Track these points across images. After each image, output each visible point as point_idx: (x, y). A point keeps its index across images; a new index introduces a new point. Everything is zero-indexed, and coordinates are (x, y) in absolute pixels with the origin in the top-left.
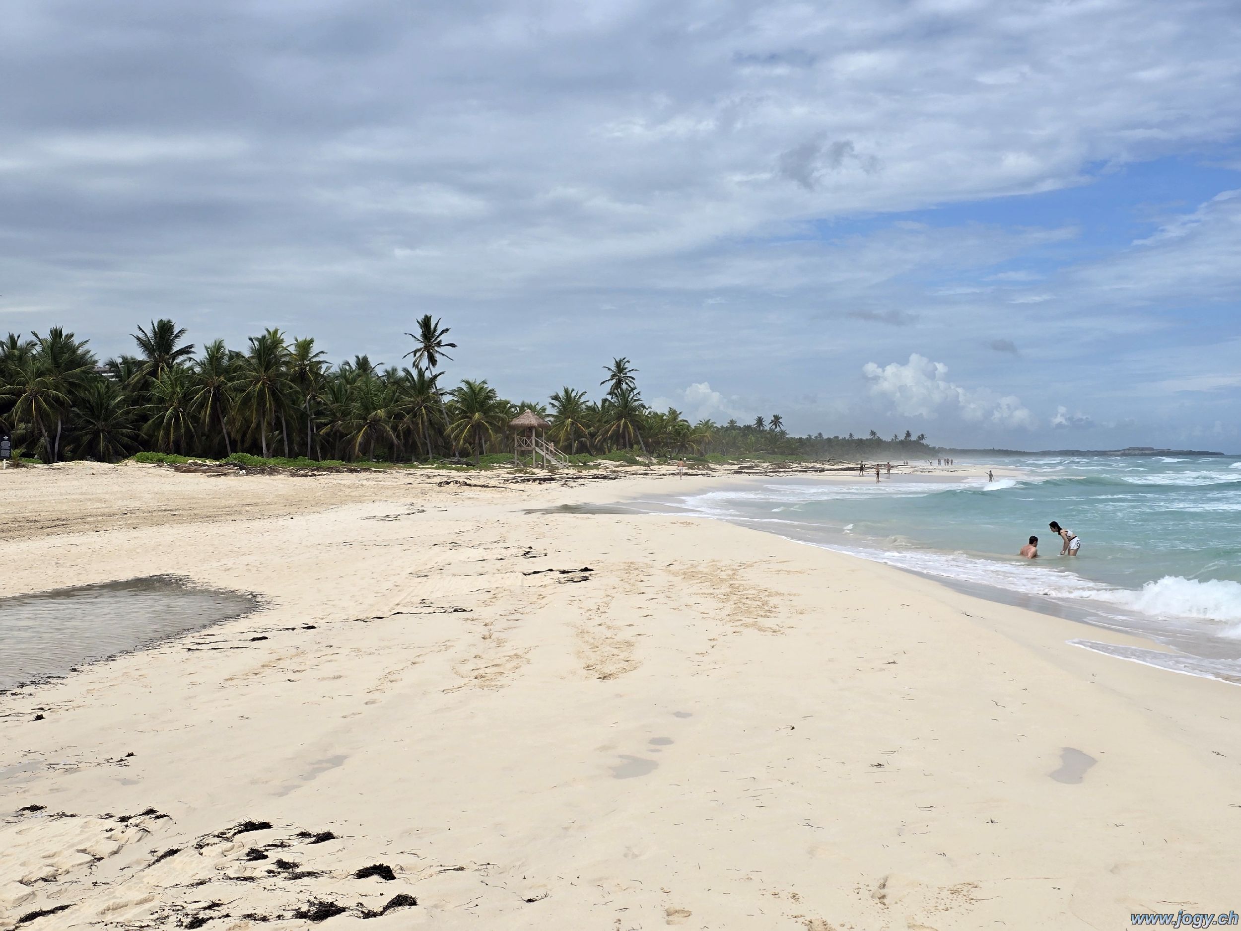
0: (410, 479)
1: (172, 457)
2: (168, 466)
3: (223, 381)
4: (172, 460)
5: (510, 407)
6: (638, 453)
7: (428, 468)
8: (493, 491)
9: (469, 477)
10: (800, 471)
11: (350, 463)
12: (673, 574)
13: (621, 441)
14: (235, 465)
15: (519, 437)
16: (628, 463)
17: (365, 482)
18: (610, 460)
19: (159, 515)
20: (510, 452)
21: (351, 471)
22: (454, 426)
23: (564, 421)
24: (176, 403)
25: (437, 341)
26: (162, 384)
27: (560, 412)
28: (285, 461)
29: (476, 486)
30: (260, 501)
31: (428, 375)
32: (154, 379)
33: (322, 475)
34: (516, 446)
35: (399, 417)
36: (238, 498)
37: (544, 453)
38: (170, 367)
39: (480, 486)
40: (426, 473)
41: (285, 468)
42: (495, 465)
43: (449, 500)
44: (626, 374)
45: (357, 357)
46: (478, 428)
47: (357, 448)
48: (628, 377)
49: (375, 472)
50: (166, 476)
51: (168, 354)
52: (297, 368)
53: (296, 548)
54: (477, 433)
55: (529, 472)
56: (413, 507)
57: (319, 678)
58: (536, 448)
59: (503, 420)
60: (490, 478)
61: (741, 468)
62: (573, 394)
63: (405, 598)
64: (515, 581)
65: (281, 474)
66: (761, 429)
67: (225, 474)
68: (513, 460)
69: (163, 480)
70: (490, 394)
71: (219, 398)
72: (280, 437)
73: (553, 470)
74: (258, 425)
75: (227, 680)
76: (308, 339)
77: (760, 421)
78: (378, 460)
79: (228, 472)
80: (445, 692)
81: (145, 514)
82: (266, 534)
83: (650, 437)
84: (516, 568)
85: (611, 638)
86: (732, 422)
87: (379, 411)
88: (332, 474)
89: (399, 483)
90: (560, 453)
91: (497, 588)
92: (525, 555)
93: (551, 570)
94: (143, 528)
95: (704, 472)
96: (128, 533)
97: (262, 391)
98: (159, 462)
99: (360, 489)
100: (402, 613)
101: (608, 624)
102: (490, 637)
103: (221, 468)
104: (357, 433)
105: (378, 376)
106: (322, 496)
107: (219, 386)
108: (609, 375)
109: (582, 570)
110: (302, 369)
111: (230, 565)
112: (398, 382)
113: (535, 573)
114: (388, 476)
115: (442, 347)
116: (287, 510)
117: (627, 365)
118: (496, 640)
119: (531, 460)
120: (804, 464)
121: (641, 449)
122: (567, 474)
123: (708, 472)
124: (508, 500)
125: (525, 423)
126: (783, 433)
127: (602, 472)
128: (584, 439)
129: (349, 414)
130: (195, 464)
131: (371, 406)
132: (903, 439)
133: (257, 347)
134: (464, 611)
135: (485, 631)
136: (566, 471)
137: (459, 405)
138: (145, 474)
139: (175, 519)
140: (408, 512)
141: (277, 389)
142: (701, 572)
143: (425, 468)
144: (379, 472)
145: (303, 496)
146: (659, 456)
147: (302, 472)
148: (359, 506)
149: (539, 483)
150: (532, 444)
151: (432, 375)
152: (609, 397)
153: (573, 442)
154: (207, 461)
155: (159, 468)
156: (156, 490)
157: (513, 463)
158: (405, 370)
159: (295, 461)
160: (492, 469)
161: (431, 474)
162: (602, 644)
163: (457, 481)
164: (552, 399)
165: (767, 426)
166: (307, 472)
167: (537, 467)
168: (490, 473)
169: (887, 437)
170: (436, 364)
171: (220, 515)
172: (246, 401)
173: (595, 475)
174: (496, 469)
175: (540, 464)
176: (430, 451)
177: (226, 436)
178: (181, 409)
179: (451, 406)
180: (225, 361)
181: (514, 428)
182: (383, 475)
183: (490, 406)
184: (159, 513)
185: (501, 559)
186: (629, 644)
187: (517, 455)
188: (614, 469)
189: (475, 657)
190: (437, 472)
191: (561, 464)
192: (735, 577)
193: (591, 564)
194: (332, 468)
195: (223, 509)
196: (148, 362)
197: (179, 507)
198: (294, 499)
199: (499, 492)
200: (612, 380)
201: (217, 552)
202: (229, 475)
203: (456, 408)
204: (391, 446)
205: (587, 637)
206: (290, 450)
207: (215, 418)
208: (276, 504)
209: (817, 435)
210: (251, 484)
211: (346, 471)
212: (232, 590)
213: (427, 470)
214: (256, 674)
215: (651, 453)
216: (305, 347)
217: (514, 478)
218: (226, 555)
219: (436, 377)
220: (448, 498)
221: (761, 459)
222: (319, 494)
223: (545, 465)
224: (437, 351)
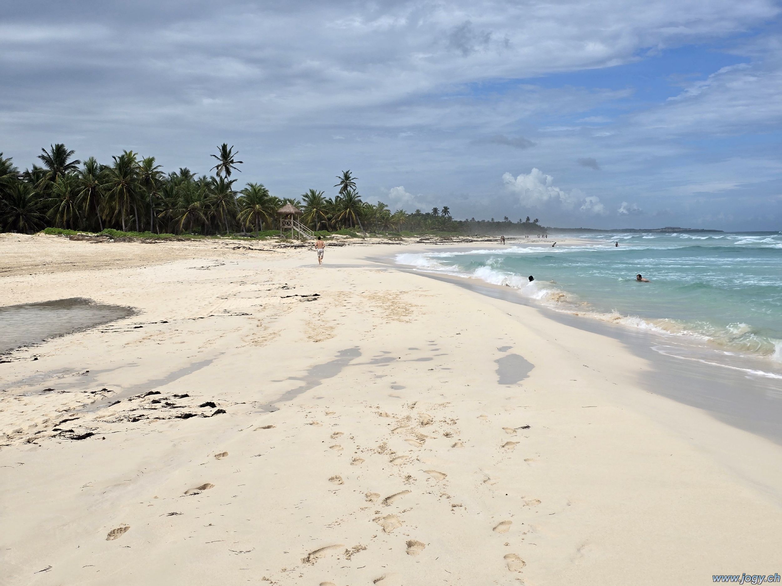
0: (215, 245)
1: (67, 231)
2: (65, 237)
3: (97, 184)
4: (67, 233)
5: (278, 201)
6: (358, 230)
7: (226, 239)
8: (266, 253)
9: (252, 245)
10: (457, 242)
11: (177, 235)
12: (364, 297)
13: (347, 222)
14: (107, 236)
15: (283, 220)
16: (351, 236)
17: (187, 247)
18: (340, 234)
19: (65, 266)
20: (278, 230)
21: (179, 240)
22: (242, 212)
23: (312, 210)
24: (67, 197)
25: (231, 160)
26: (58, 186)
27: (309, 205)
28: (137, 234)
29: (256, 249)
30: (125, 258)
31: (226, 180)
32: (52, 182)
33: (161, 242)
34: (281, 225)
35: (208, 207)
36: (111, 256)
37: (299, 230)
38: (63, 174)
39: (258, 250)
40: (225, 242)
41: (137, 238)
42: (268, 237)
43: (239, 258)
44: (350, 180)
45: (181, 169)
46: (258, 214)
47: (181, 226)
48: (351, 182)
49: (194, 241)
50: (64, 243)
51: (62, 167)
52: (144, 176)
53: (150, 284)
54: (257, 217)
55: (289, 242)
56: (217, 262)
57: (173, 343)
58: (294, 226)
59: (272, 209)
60: (265, 245)
61: (421, 240)
62: (317, 194)
63: (215, 309)
64: (276, 301)
65: (135, 241)
66: (436, 215)
67: (101, 242)
68: (279, 234)
69: (64, 245)
70: (265, 193)
71: (95, 194)
72: (133, 219)
73: (304, 240)
74: (120, 212)
75: (126, 344)
76: (151, 157)
77: (435, 210)
78: (195, 233)
79: (103, 241)
80: (237, 348)
81: (57, 265)
82: (130, 277)
83: (365, 220)
84: (277, 295)
85: (323, 325)
86: (418, 211)
87: (196, 203)
88: (167, 242)
89: (209, 248)
90: (309, 230)
91: (266, 304)
92: (283, 288)
93: (297, 295)
94: (57, 273)
95: (397, 242)
96: (49, 276)
97: (121, 190)
98: (60, 234)
99: (185, 251)
100: (214, 316)
101: (323, 320)
102: (261, 326)
103: (98, 238)
104: (181, 217)
105: (195, 181)
106: (162, 255)
107: (95, 187)
108: (340, 181)
109: (314, 295)
110: (147, 176)
111: (113, 293)
112: (207, 185)
113: (288, 297)
114: (202, 243)
115: (234, 164)
116: (142, 263)
117: (350, 175)
118: (264, 327)
119: (291, 234)
120: (461, 237)
121: (360, 227)
122: (313, 243)
123: (401, 242)
124: (275, 258)
125: (287, 211)
126: (450, 218)
127: (334, 242)
128: (324, 221)
129: (177, 204)
130: (82, 235)
131: (191, 200)
132: (525, 222)
133: (118, 162)
134: (248, 314)
135: (259, 323)
136: (312, 241)
137: (245, 199)
138: (51, 241)
139: (75, 268)
140: (214, 265)
141: (131, 189)
142: (378, 296)
143: (225, 239)
144: (196, 241)
145: (150, 255)
146: (371, 232)
147: (148, 241)
148: (185, 261)
149: (295, 248)
150: (291, 224)
151: (228, 181)
152: (340, 195)
153: (317, 223)
154: (89, 233)
155: (60, 238)
156: (60, 251)
157: (279, 236)
158: (212, 178)
159: (143, 234)
160: (266, 240)
161: (229, 242)
162: (318, 328)
163: (244, 247)
164: (304, 197)
165: (440, 214)
166: (152, 241)
167: (294, 239)
168: (264, 242)
169: (515, 221)
170: (230, 175)
171: (101, 265)
172: (112, 197)
173: (330, 243)
174: (269, 240)
175: (296, 237)
176: (227, 228)
177: (99, 218)
178: (71, 201)
179: (241, 200)
180: (98, 172)
181: (280, 214)
182: (199, 243)
183: (265, 201)
184: (65, 265)
185: (269, 290)
186: (332, 328)
187: (282, 231)
188: (342, 240)
189: (253, 334)
190: (232, 241)
191: (309, 236)
192: (397, 298)
193: (319, 292)
194: (167, 238)
195: (103, 262)
196: (49, 171)
197: (75, 261)
198: (145, 257)
199: (270, 253)
200: (341, 184)
201: (104, 286)
202: (104, 242)
203: (244, 201)
204: (203, 225)
205: (311, 325)
206: (140, 227)
207: (92, 207)
208: (134, 260)
209: (471, 219)
210: (117, 248)
211: (176, 240)
212: (118, 305)
213: (226, 240)
214: (140, 342)
215: (366, 230)
216: (149, 162)
217: (280, 245)
218: (110, 288)
219: (231, 182)
220: (239, 257)
221: (435, 234)
222: (160, 254)
223: (300, 237)
224: (231, 166)
